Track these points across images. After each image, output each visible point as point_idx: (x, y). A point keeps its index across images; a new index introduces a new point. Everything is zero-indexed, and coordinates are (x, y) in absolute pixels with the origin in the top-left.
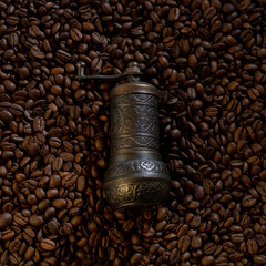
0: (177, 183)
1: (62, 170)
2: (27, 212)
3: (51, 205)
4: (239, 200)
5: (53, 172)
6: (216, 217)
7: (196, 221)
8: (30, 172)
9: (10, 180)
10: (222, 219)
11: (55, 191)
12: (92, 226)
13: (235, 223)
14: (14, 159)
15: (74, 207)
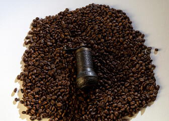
0: (102, 81)
1: (62, 80)
2: (51, 95)
3: (59, 92)
4: (123, 85)
5: (59, 81)
6: (116, 91)
7: (110, 93)
8: (51, 82)
9: (45, 85)
10: (118, 91)
11: (60, 87)
12: (73, 97)
13: (123, 92)
14: (45, 78)
15: (67, 91)
